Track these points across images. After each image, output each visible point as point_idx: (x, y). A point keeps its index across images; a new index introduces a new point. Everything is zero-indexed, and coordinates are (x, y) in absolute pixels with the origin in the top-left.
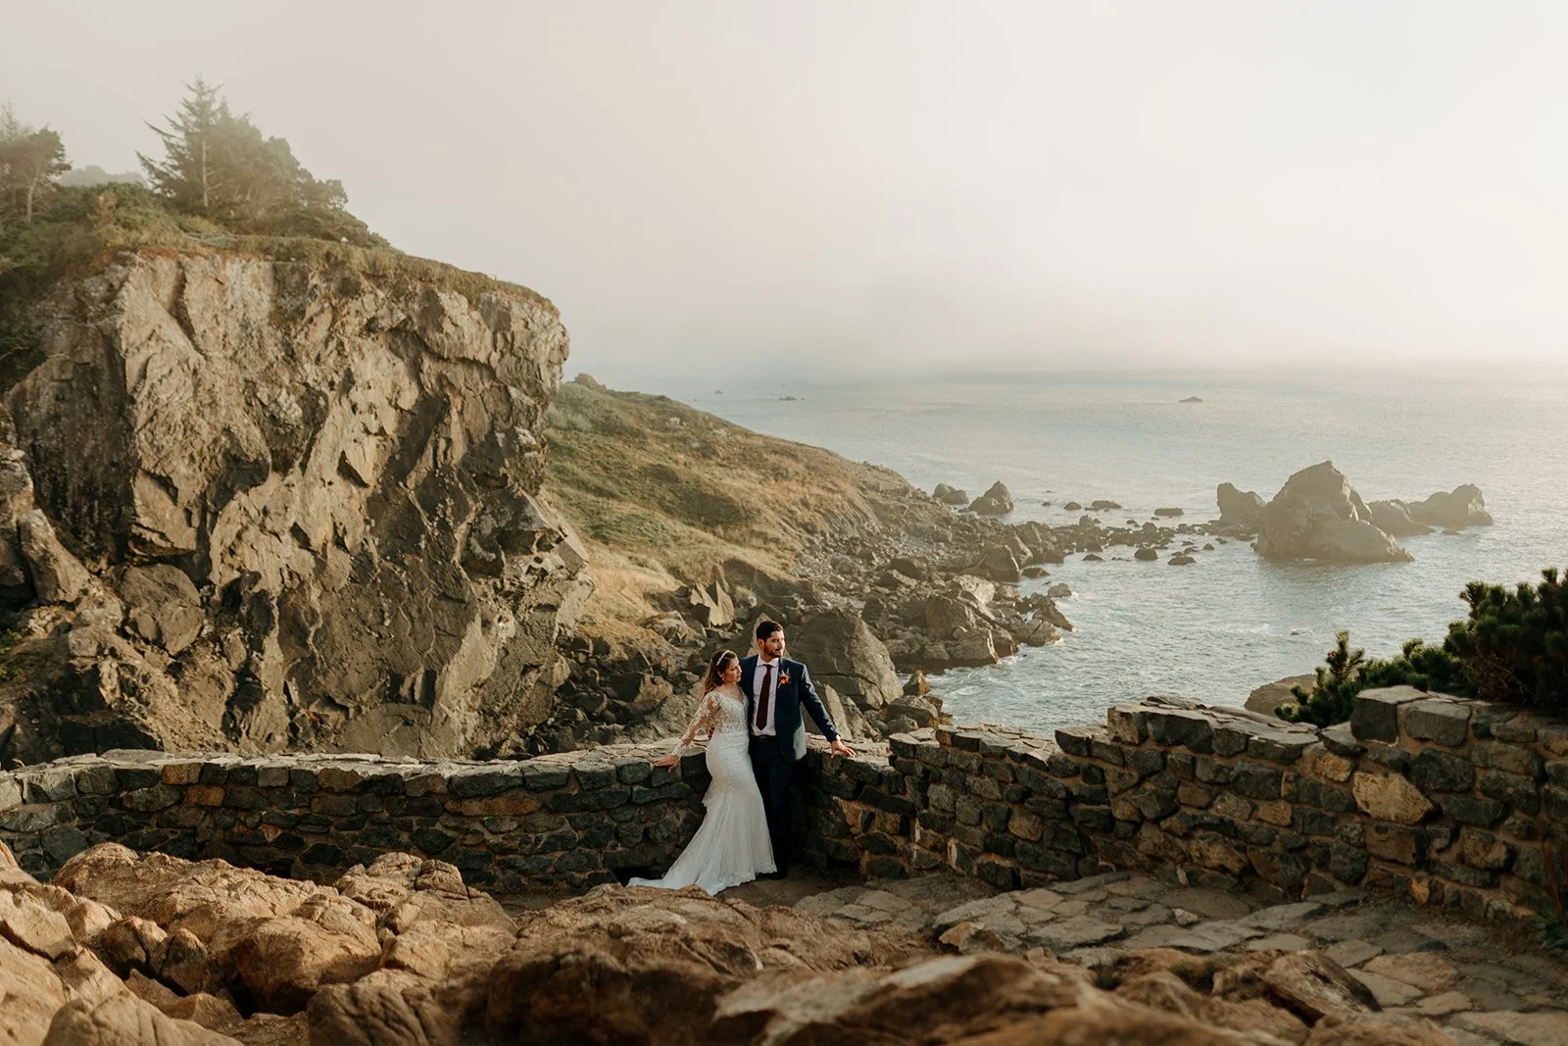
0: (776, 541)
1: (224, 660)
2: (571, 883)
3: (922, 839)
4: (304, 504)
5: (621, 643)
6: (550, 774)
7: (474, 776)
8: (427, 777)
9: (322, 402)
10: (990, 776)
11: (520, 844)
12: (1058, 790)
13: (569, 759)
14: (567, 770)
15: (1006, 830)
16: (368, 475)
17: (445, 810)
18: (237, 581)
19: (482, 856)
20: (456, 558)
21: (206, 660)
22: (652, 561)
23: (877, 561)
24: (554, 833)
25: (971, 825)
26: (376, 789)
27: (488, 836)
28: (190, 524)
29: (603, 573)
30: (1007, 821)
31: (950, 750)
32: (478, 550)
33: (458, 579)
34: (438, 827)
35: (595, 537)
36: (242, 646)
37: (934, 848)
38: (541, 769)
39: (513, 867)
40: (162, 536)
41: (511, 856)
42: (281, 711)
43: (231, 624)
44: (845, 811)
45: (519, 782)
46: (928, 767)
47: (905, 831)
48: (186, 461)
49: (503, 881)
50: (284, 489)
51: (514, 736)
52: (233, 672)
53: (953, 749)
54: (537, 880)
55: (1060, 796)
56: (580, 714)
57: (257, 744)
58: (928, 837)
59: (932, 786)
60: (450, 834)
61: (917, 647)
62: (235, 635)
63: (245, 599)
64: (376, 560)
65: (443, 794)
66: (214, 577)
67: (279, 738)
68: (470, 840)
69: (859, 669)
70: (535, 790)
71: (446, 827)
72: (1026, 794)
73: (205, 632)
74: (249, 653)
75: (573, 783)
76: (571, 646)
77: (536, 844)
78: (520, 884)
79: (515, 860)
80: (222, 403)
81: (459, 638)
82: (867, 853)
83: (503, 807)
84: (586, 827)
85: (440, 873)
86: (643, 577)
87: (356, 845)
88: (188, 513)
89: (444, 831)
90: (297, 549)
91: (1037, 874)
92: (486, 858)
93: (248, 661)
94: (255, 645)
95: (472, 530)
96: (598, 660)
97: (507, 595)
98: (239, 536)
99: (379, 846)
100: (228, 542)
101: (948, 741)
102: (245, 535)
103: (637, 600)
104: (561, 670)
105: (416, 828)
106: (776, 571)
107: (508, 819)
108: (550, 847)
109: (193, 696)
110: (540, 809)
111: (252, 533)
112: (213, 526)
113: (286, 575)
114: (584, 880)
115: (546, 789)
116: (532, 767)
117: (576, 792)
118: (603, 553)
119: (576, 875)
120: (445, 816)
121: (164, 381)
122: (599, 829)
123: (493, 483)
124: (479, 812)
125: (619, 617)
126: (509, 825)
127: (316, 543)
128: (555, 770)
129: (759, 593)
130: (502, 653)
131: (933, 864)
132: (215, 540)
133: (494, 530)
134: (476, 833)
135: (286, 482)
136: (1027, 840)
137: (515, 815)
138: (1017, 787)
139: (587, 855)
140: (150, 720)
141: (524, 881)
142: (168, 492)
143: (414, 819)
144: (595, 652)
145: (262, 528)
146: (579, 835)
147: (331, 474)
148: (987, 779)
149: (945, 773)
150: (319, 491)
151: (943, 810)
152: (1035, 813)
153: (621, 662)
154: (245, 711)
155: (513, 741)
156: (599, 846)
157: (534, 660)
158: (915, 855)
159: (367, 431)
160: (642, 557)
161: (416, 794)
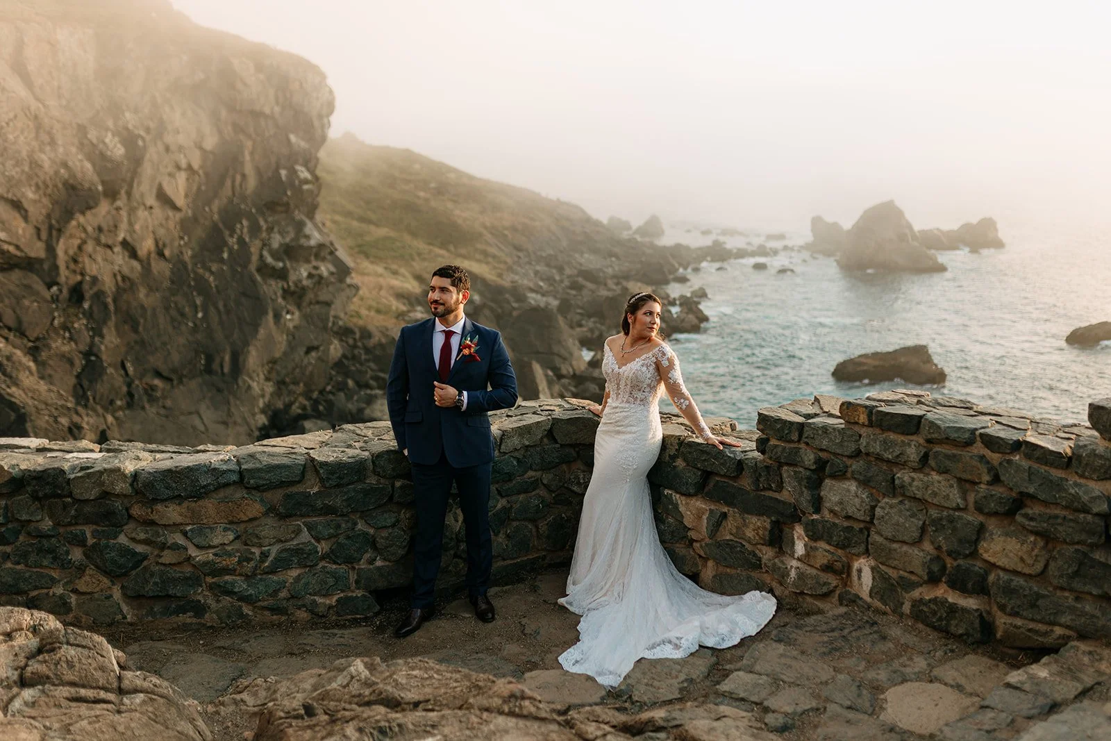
0: (494, 257)
1: (73, 343)
2: (312, 612)
3: (807, 555)
4: (131, 224)
5: (381, 332)
6: (278, 467)
7: (169, 471)
8: (101, 473)
9: (140, 143)
10: (943, 471)
11: (239, 562)
12: (1094, 499)
13: (307, 444)
14: (301, 460)
15: (974, 554)
16: (180, 201)
17: (130, 516)
18: (80, 283)
19: (186, 579)
20: (253, 267)
21: (59, 345)
22: (402, 270)
23: (568, 271)
24: (288, 545)
25: (904, 542)
26: (29, 489)
27: (193, 552)
28: (39, 238)
29: (366, 279)
30: (977, 541)
31: (863, 431)
32: (269, 260)
33: (254, 281)
34: (122, 539)
35: (360, 252)
36: (86, 333)
37: (827, 568)
38: (266, 460)
39: (230, 593)
40: (17, 247)
41: (227, 578)
42: (119, 381)
43: (76, 316)
44: (682, 509)
45: (235, 477)
46: (823, 455)
47: (778, 539)
48: (33, 188)
49: (217, 612)
50: (114, 212)
51: (302, 400)
52: (80, 352)
53: (870, 430)
54: (264, 608)
55: (1095, 510)
56: (350, 383)
57: (103, 407)
58: (819, 553)
59: (828, 482)
60: (140, 549)
61: (597, 333)
62: (79, 324)
63: (87, 295)
64: (190, 267)
65: (125, 496)
66: (62, 279)
67: (119, 403)
68: (168, 557)
69: (556, 349)
70: (257, 488)
71: (133, 539)
72: (1019, 503)
73: (56, 322)
74: (92, 337)
75: (311, 478)
76: (344, 333)
77: (263, 562)
78: (241, 615)
79: (233, 584)
80: (60, 142)
81: (255, 326)
82: (710, 564)
83: (212, 511)
84: (330, 537)
85: (72, 652)
86: (396, 283)
87: (9, 565)
88: (38, 230)
89: (132, 545)
90: (127, 259)
91: (1032, 625)
92: (194, 581)
93: (92, 345)
94: (97, 332)
95: (264, 245)
96: (363, 344)
97: (293, 293)
98: (80, 248)
99: (41, 566)
100: (71, 252)
101: (863, 418)
102: (85, 247)
103: (391, 299)
104: (335, 349)
105: (90, 541)
106: (494, 278)
107: (219, 529)
108: (282, 563)
109: (49, 371)
110: (266, 514)
111: (89, 247)
112: (58, 240)
113: (119, 278)
114: (330, 607)
115: (271, 487)
116: (252, 456)
117: (316, 489)
118: (366, 265)
119: (320, 600)
120: (131, 525)
121: (11, 124)
122: (348, 538)
123: (279, 209)
124: (179, 519)
125: (378, 311)
126: (221, 537)
127: (142, 252)
128: (285, 461)
129: (481, 294)
130: (291, 337)
131: (825, 590)
132: (60, 252)
133: (281, 245)
134: (176, 547)
135: (115, 206)
136: (1016, 573)
137: (231, 523)
138: (998, 490)
139: (333, 574)
140: (13, 390)
141: (247, 610)
142: (19, 212)
143: (88, 530)
144: (362, 337)
145: (98, 242)
146: (323, 547)
147: (151, 200)
148: (935, 477)
149: (856, 465)
150: (142, 214)
151: (848, 518)
152: (1037, 533)
153: (381, 345)
154: (91, 381)
155: (300, 403)
156: (350, 561)
157: (316, 343)
158: (793, 574)
159: (179, 168)
160: (394, 267)
161: (86, 497)
